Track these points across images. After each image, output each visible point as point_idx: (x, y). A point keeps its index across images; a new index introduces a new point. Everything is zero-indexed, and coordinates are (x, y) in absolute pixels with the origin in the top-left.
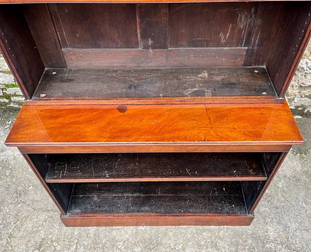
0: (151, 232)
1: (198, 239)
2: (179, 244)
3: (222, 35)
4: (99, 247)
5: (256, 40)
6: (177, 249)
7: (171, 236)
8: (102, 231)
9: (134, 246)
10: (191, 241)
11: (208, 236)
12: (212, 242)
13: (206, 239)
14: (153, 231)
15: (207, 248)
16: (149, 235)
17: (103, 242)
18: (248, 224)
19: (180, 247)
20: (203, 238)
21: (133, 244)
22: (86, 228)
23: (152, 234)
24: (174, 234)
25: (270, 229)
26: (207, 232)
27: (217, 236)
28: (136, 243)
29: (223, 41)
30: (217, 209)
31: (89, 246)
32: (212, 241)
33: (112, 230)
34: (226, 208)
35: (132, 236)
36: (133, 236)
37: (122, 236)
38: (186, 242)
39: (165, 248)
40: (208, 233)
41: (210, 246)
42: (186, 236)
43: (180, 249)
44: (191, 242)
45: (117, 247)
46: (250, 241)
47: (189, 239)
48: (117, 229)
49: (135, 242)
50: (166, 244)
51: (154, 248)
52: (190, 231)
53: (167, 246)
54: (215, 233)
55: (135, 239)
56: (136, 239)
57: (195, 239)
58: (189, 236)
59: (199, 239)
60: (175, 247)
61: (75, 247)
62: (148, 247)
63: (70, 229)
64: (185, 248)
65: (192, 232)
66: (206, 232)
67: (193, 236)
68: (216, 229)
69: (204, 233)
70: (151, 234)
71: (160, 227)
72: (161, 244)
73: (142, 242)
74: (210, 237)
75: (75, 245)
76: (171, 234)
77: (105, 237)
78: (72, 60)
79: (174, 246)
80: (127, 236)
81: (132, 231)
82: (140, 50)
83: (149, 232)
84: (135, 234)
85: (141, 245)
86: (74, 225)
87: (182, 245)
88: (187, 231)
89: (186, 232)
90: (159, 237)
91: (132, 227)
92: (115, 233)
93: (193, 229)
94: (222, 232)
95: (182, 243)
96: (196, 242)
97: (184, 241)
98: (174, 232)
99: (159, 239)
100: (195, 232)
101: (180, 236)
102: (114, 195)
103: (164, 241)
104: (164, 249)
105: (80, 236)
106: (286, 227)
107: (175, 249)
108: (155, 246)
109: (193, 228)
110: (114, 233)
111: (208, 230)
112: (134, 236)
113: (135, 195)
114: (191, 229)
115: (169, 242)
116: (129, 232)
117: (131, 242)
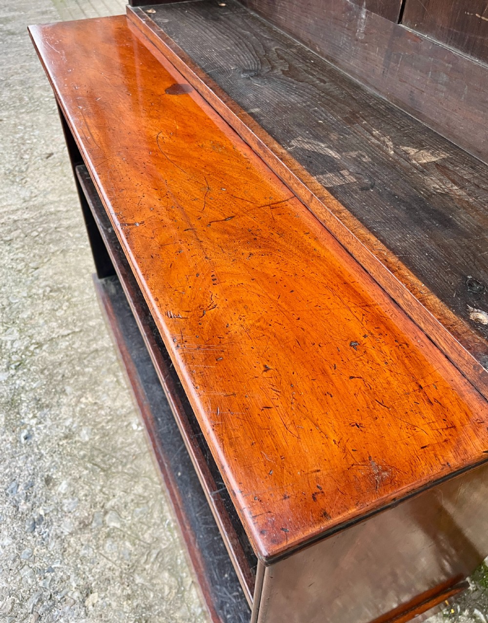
0: (130, 444)
1: (146, 562)
2: (119, 518)
4: (74, 368)
6: (107, 518)
7: (135, 492)
9: (90, 424)
10: (135, 545)
11: (163, 588)
12: (149, 608)
13: (154, 585)
14: (135, 449)
15: (128, 597)
16: (122, 443)
17: (87, 370)
19: (113, 524)
20: (152, 579)
21: (95, 422)
23: (127, 449)
24: (140, 496)
26: (173, 582)
27: (172, 618)
28: (99, 426)
31: (72, 353)
32: (151, 606)
34: (235, 597)
35: (111, 411)
36: (112, 413)
37: (105, 395)
38: (129, 533)
39: (101, 490)
40: (171, 588)
41: (135, 604)
42: (145, 528)
43: (108, 527)
44: (133, 549)
45: (81, 396)
47: (138, 538)
48: (118, 381)
49: (100, 423)
50: (113, 486)
51: (96, 465)
52: (161, 533)
53: (107, 492)
54: (179, 608)
55: (106, 421)
56: (108, 422)
57: (143, 554)
58: (147, 536)
59: (147, 567)
60: (111, 512)
61: (66, 332)
62: (95, 453)
64: (113, 537)
65: (158, 540)
66: (173, 579)
67: (149, 547)
68: (192, 607)
69: (166, 575)
70: (126, 447)
72: (109, 476)
73: (104, 435)
74: (162, 598)
75: (70, 332)
76: (139, 489)
77: (97, 368)
79: (113, 509)
80: (108, 403)
81: (123, 407)
83: (130, 440)
84: (117, 415)
85: (97, 437)
87: (118, 525)
88: (158, 526)
89: (155, 524)
90: (124, 465)
92: (108, 380)
93: (168, 540)
95: (123, 525)
96: (138, 561)
97: (130, 528)
98: (146, 494)
99: (120, 467)
100: (163, 547)
101: (141, 512)
103: (116, 481)
104: (99, 488)
105: (87, 331)
107: (106, 513)
108: (103, 465)
109: (172, 540)
110: (110, 379)
111: (181, 583)
112: (111, 415)
114: (168, 533)
115: (119, 493)
116: (118, 404)
117: (98, 416)
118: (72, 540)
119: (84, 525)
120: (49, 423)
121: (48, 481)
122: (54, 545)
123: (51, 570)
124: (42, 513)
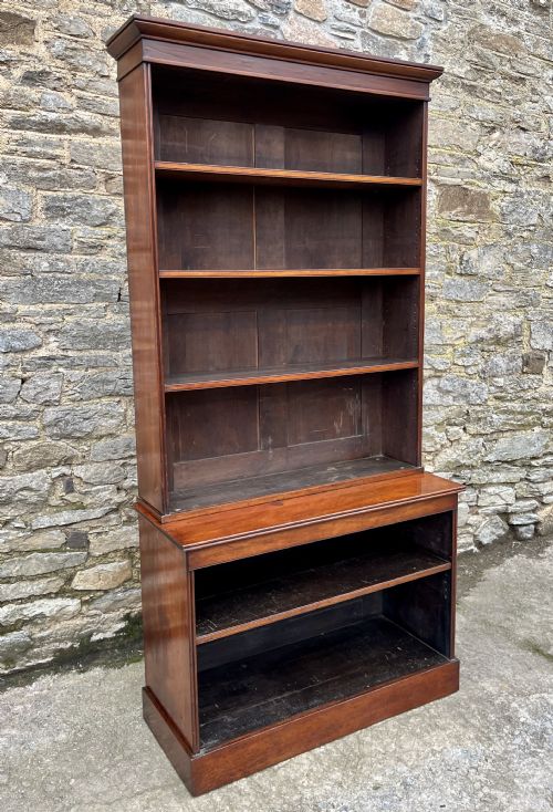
2: (388, 744)
3: (335, 425)
5: (366, 425)
8: (259, 778)
11: (418, 721)
17: (274, 790)
18: (456, 689)
22: (229, 786)
25: (485, 685)
26: (413, 718)
27: (431, 716)
29: (338, 431)
30: (409, 669)
33: (275, 771)
34: (420, 664)
35: (313, 764)
37: (299, 772)
46: (473, 706)
48: (284, 766)
54: (425, 714)
56: (323, 765)
63: (203, 799)
67: (400, 729)
71: (345, 738)
72: (363, 756)
74: (423, 721)
76: (368, 739)
78: (181, 477)
79: (385, 748)
80: (306, 767)
82: (260, 453)
86: (206, 791)
89: (386, 729)
91: (304, 755)
92: (284, 773)
94: (432, 711)
98: (370, 735)
99: (356, 751)
100: (397, 723)
102: (254, 706)
103: (366, 750)
106: (500, 677)
110: (282, 773)
112: (316, 764)
113: (286, 695)
115: (374, 747)
116: (305, 761)
117: (318, 771)
118: (410, 764)
119: (399, 760)
120: (332, 799)
121: (376, 788)
122: (416, 773)
123: (430, 770)
124: (399, 784)
